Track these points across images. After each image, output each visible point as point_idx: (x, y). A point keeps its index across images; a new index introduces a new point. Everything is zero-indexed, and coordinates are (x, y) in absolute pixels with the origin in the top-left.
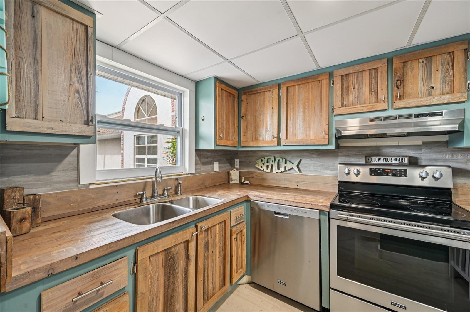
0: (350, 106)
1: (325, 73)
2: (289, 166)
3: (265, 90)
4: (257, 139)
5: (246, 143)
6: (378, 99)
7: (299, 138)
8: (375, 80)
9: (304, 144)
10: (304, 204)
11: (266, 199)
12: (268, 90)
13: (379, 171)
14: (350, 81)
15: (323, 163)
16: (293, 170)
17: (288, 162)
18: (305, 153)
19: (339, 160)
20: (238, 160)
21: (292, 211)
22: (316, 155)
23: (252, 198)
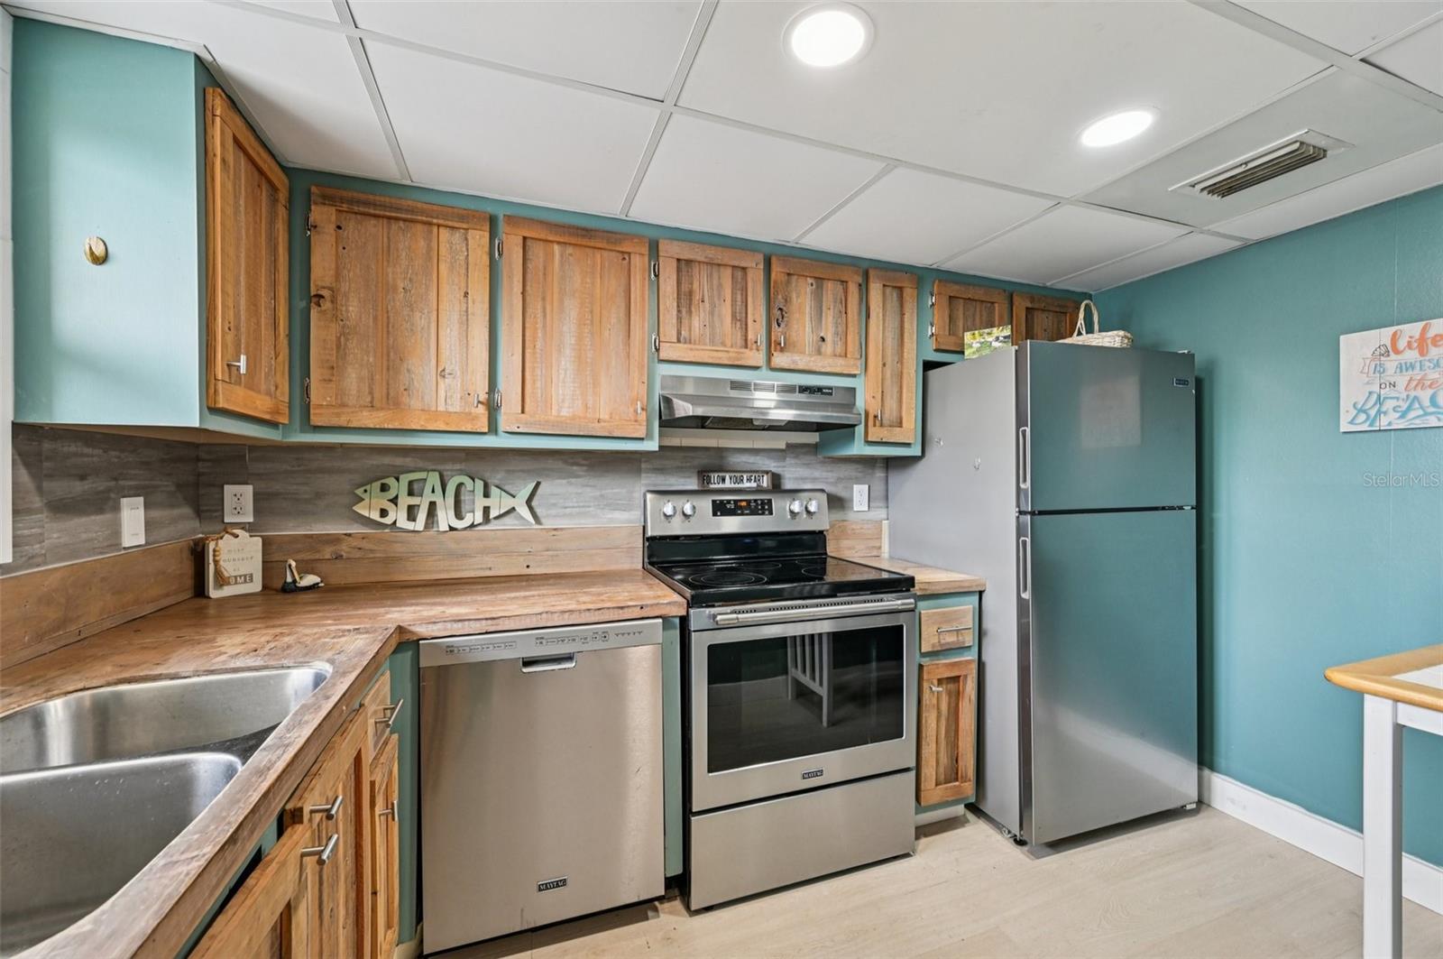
0: (695, 344)
1: (641, 237)
2: (498, 503)
3: (435, 221)
4: (393, 401)
5: (338, 415)
6: (746, 340)
7: (565, 412)
8: (742, 294)
9: (581, 433)
10: (621, 611)
11: (490, 622)
12: (450, 224)
13: (728, 506)
14: (695, 282)
15: (603, 492)
16: (512, 515)
17: (494, 491)
18: (551, 463)
19: (643, 482)
20: (248, 491)
21: (586, 639)
22: (585, 468)
23: (422, 630)
